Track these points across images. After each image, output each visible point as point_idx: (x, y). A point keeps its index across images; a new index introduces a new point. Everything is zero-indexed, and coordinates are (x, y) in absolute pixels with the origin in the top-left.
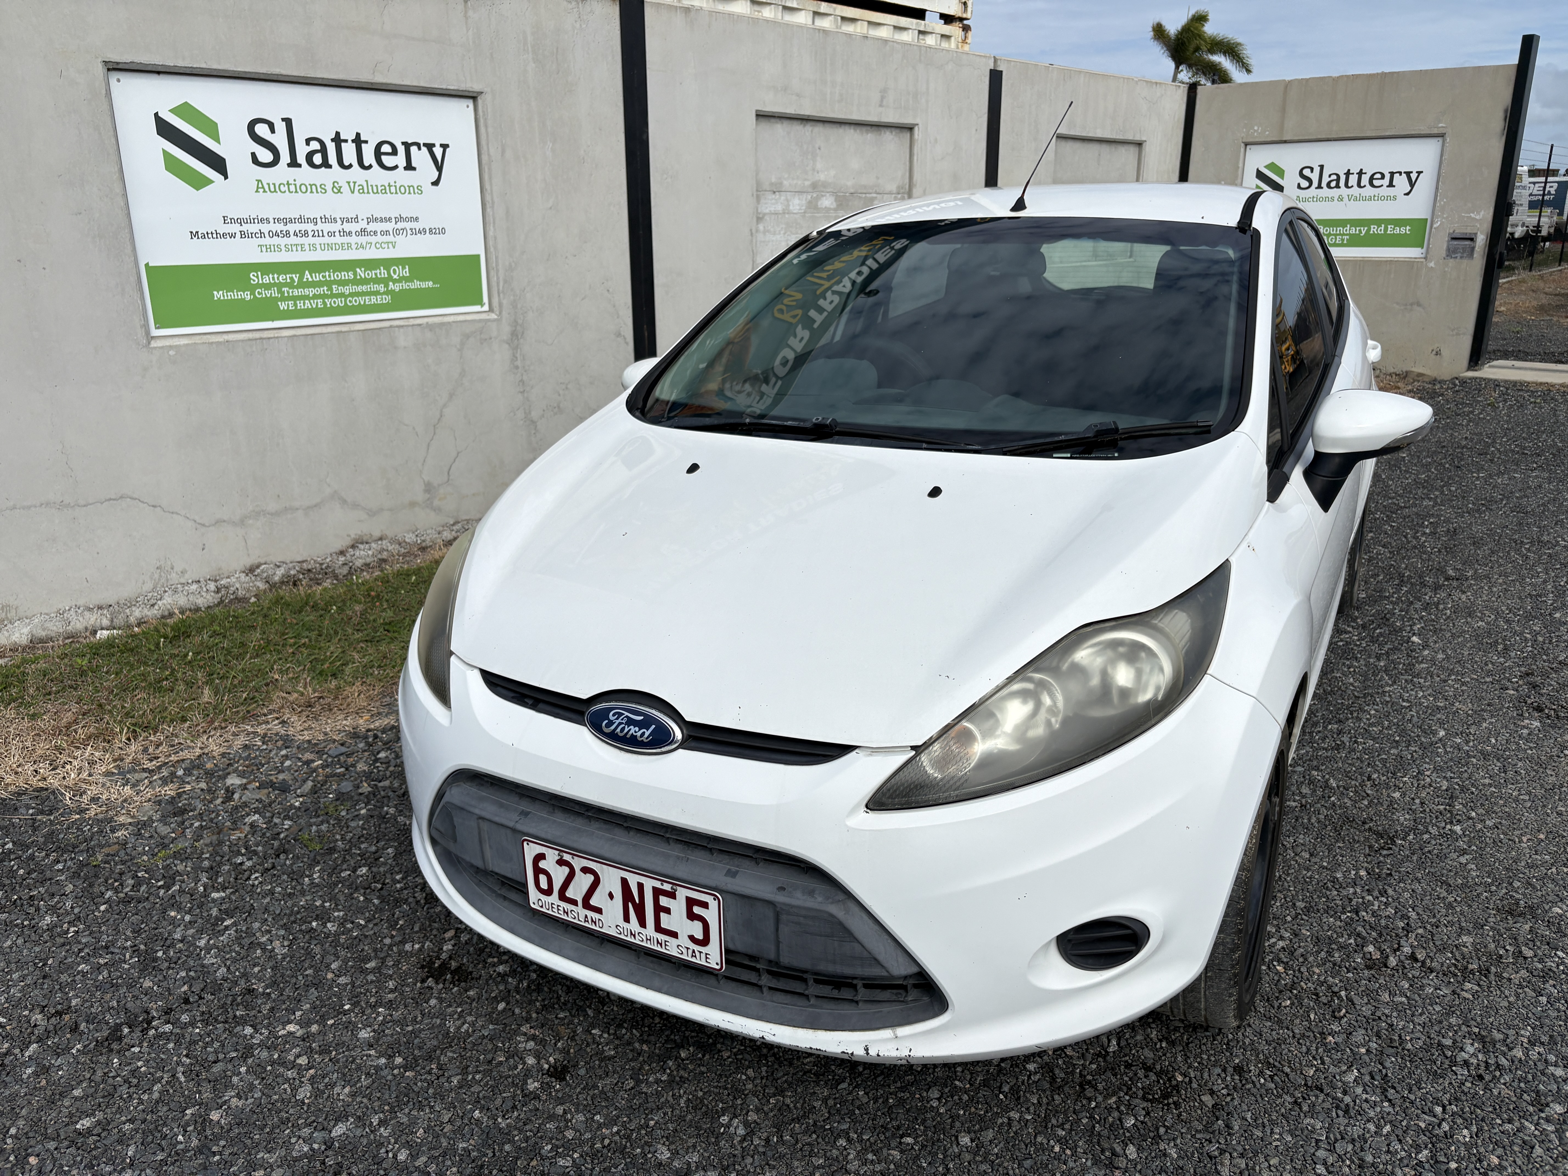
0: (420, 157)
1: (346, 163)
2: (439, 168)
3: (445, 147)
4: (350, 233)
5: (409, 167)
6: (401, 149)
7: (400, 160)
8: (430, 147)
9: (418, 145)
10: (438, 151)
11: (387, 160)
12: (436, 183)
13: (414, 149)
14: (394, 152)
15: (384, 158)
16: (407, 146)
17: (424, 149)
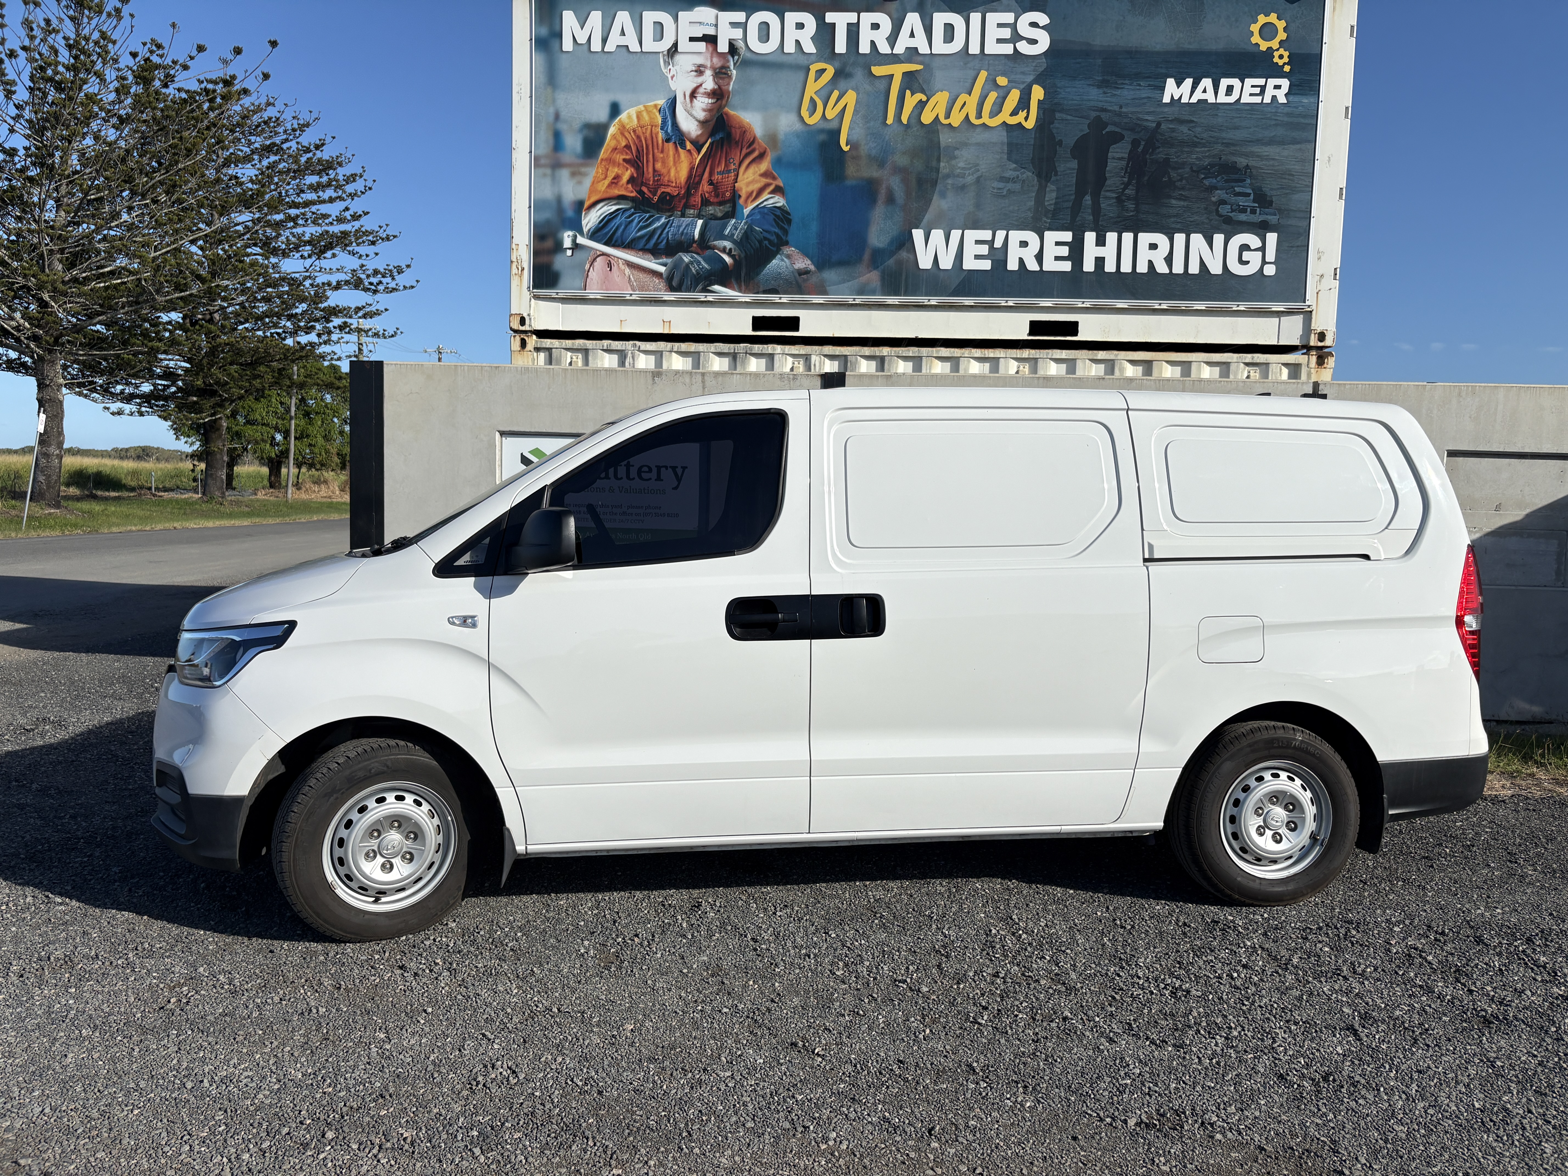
0: (667, 474)
1: (619, 476)
2: (679, 480)
3: (684, 468)
4: (616, 514)
5: (659, 478)
6: (655, 470)
7: (654, 475)
8: (674, 468)
9: (666, 467)
10: (679, 470)
11: (644, 475)
12: (676, 488)
13: (663, 469)
14: (650, 470)
15: (643, 474)
16: (659, 468)
17: (670, 470)
